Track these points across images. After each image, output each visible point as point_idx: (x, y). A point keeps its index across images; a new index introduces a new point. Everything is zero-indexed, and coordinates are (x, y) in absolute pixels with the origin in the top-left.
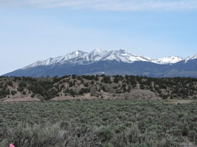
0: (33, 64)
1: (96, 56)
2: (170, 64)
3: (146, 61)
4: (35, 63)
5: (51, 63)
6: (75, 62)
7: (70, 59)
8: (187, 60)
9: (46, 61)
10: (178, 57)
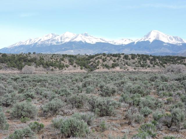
0: (16, 43)
1: (66, 38)
2: (123, 45)
3: (105, 42)
4: (18, 43)
5: (31, 43)
6: (50, 42)
7: (46, 40)
8: (136, 42)
9: (26, 41)
10: (129, 40)
